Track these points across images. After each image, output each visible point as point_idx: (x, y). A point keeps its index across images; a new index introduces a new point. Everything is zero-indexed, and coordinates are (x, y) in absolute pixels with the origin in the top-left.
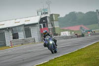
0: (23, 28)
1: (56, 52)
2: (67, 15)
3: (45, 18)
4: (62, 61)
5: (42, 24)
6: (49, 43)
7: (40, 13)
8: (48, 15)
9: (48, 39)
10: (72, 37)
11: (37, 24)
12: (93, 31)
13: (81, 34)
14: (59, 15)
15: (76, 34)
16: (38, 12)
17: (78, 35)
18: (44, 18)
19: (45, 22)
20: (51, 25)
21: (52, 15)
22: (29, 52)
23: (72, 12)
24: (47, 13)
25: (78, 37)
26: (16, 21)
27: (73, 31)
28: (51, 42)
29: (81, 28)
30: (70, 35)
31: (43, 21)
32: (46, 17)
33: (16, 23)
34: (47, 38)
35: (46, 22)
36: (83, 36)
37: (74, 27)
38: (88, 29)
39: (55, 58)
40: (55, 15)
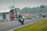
2: (23, 9)
6: (21, 20)
7: (10, 8)
9: (21, 18)
10: (25, 19)
11: (9, 12)
12: (35, 16)
13: (30, 18)
14: (19, 9)
15: (27, 18)
17: (28, 18)
21: (16, 9)
24: (14, 8)
27: (26, 16)
29: (30, 15)
31: (12, 11)
35: (13, 12)
36: (30, 19)
37: (26, 14)
40: (17, 8)
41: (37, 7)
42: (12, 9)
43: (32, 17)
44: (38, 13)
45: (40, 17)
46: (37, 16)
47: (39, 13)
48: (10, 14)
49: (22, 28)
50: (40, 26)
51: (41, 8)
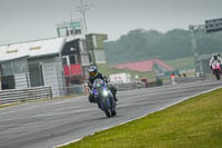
0: (24, 65)
1: (114, 114)
2: (123, 37)
3: (75, 43)
4: (112, 140)
5: (68, 57)
7: (63, 32)
8: (82, 37)
9: (98, 85)
10: (134, 86)
11: (57, 55)
12: (181, 72)
13: (155, 80)
14: (105, 37)
15: (143, 80)
16: (58, 30)
17: (149, 81)
18: (73, 42)
19: (74, 52)
20: (87, 57)
21: (89, 37)
22: (39, 119)
23: (136, 31)
24: (78, 32)
25: (148, 85)
26: (10, 50)
27: (137, 72)
28: (106, 93)
29: (155, 66)
30: (129, 81)
31: (70, 49)
32: (78, 40)
33: (8, 52)
34: (98, 83)
36: (159, 83)
38: (171, 69)
39: (97, 133)
40: (96, 35)
41: (192, 27)
42: (71, 38)
43: (167, 74)
44: (196, 55)
45: (203, 77)
46: (191, 73)
47: (200, 58)
48: (61, 63)
49: (118, 128)
50: (204, 120)
51: (208, 32)
